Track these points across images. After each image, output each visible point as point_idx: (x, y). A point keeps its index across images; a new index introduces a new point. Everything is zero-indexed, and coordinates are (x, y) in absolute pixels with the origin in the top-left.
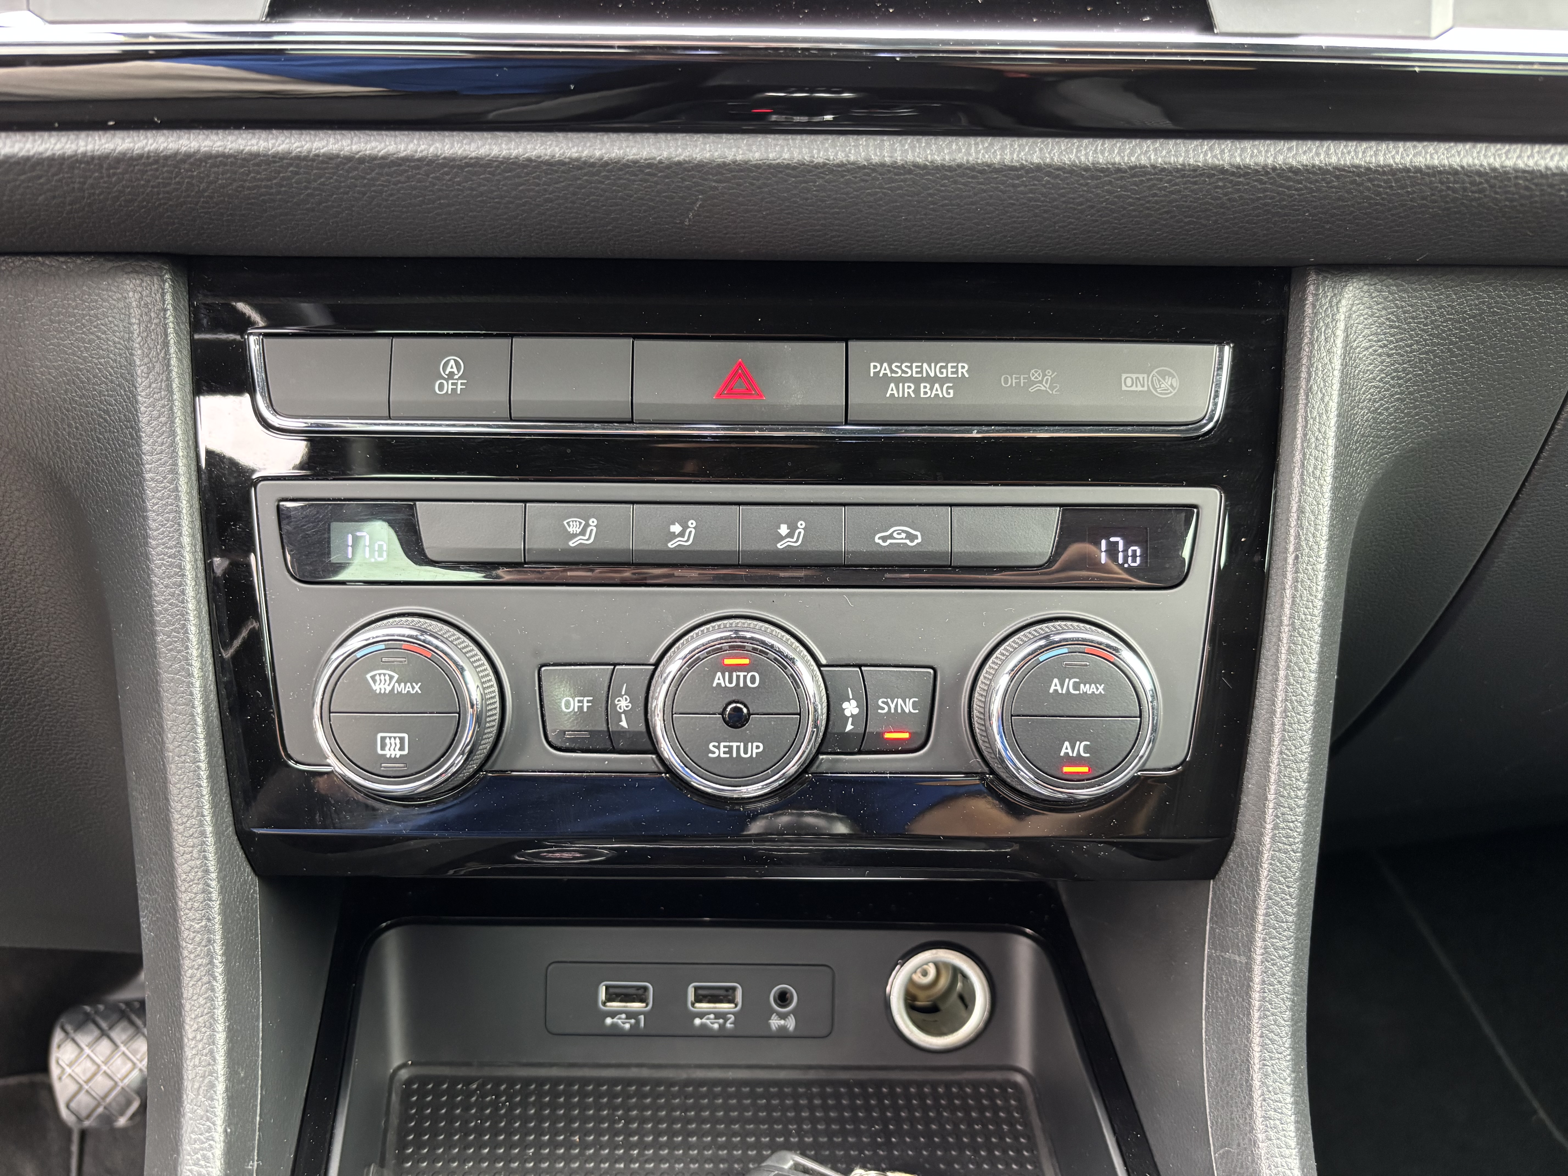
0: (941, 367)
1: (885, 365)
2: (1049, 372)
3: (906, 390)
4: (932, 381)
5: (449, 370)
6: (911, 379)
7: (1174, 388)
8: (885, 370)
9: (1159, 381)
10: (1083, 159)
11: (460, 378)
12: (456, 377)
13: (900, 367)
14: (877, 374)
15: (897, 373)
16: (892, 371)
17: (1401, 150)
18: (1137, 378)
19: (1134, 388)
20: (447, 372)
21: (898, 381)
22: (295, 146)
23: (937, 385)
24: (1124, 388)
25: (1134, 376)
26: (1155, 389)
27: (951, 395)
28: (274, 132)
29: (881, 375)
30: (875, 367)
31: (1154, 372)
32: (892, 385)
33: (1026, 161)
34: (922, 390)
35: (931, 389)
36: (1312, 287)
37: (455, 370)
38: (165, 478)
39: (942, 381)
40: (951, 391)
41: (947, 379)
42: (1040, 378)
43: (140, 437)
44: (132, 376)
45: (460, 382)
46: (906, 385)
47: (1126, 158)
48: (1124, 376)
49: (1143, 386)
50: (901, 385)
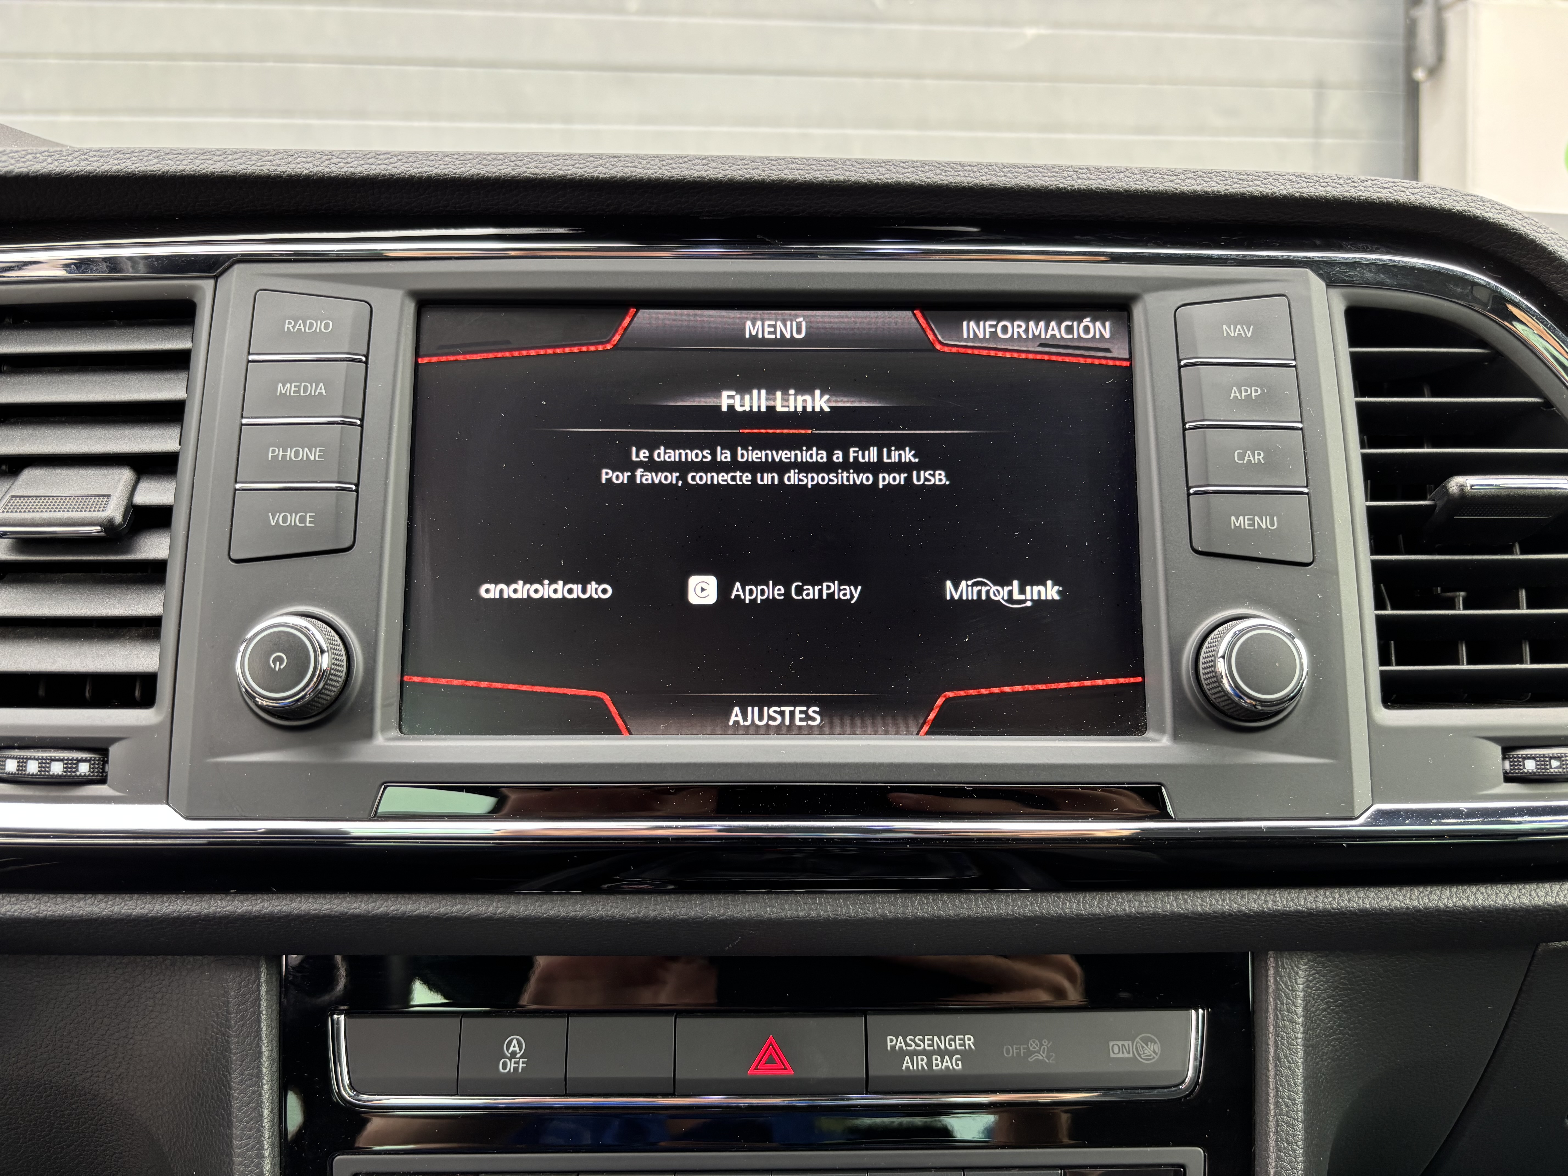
0: (950, 1040)
1: (900, 1038)
2: (1045, 1042)
3: (920, 1062)
4: (942, 1053)
5: (512, 1049)
6: (924, 1052)
7: (1156, 1054)
8: (901, 1043)
9: (1143, 1047)
10: (1068, 911)
11: (520, 1058)
12: (518, 1056)
13: (914, 1041)
14: (893, 1047)
15: (911, 1046)
16: (907, 1044)
17: (1337, 896)
18: (1123, 1045)
19: (1121, 1055)
20: (510, 1051)
21: (913, 1054)
22: (392, 908)
23: (947, 1057)
24: (1112, 1055)
25: (1120, 1043)
26: (1140, 1055)
27: (960, 1067)
28: (374, 896)
29: (897, 1048)
30: (892, 1041)
31: (1138, 1039)
32: (907, 1058)
33: (1019, 915)
34: (934, 1062)
35: (942, 1062)
36: (1272, 959)
37: (517, 1049)
38: (252, 1162)
39: (951, 1054)
40: (960, 1063)
41: (956, 1052)
42: (1038, 1048)
43: (230, 1121)
44: (227, 1061)
45: (521, 1060)
46: (920, 1057)
47: (1105, 910)
48: (1111, 1044)
49: (1129, 1053)
50: (915, 1057)
